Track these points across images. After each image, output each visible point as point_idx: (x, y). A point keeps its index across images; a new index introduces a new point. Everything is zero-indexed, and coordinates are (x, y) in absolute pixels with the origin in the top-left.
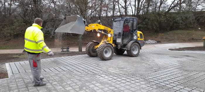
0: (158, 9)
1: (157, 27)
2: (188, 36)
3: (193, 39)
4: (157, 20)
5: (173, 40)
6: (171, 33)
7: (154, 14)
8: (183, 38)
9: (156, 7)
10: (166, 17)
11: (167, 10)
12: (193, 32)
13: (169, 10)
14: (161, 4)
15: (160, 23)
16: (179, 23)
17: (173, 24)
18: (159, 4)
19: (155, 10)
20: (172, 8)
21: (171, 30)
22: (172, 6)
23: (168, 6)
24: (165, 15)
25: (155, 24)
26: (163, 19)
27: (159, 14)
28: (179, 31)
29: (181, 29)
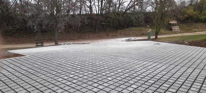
0: (117, 10)
1: (117, 25)
2: (140, 32)
3: (143, 34)
4: (117, 19)
5: (129, 35)
6: (127, 30)
7: (114, 13)
8: (136, 34)
9: (115, 8)
10: (124, 17)
11: (124, 11)
12: (144, 29)
13: (126, 11)
14: (119, 6)
15: (119, 21)
16: (133, 22)
17: (129, 22)
18: (118, 6)
19: (115, 10)
20: (128, 10)
21: (127, 27)
22: (128, 7)
23: (125, 7)
24: (123, 15)
25: (115, 22)
26: (121, 18)
27: (118, 14)
28: (133, 28)
29: (135, 26)
